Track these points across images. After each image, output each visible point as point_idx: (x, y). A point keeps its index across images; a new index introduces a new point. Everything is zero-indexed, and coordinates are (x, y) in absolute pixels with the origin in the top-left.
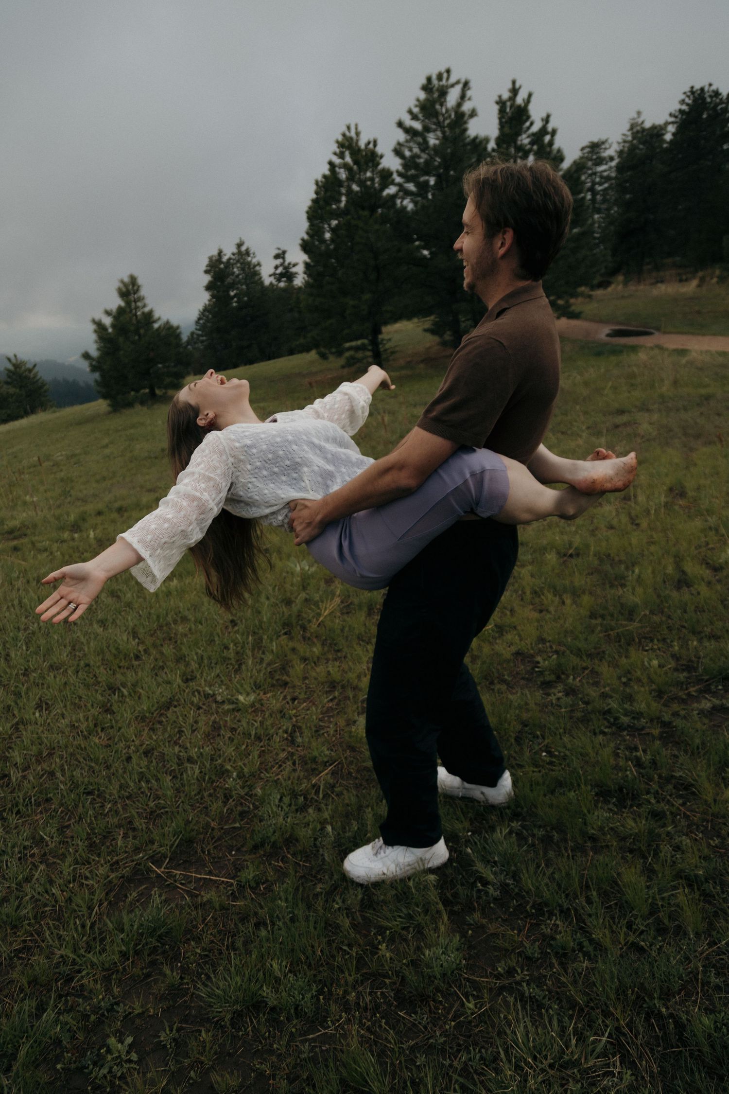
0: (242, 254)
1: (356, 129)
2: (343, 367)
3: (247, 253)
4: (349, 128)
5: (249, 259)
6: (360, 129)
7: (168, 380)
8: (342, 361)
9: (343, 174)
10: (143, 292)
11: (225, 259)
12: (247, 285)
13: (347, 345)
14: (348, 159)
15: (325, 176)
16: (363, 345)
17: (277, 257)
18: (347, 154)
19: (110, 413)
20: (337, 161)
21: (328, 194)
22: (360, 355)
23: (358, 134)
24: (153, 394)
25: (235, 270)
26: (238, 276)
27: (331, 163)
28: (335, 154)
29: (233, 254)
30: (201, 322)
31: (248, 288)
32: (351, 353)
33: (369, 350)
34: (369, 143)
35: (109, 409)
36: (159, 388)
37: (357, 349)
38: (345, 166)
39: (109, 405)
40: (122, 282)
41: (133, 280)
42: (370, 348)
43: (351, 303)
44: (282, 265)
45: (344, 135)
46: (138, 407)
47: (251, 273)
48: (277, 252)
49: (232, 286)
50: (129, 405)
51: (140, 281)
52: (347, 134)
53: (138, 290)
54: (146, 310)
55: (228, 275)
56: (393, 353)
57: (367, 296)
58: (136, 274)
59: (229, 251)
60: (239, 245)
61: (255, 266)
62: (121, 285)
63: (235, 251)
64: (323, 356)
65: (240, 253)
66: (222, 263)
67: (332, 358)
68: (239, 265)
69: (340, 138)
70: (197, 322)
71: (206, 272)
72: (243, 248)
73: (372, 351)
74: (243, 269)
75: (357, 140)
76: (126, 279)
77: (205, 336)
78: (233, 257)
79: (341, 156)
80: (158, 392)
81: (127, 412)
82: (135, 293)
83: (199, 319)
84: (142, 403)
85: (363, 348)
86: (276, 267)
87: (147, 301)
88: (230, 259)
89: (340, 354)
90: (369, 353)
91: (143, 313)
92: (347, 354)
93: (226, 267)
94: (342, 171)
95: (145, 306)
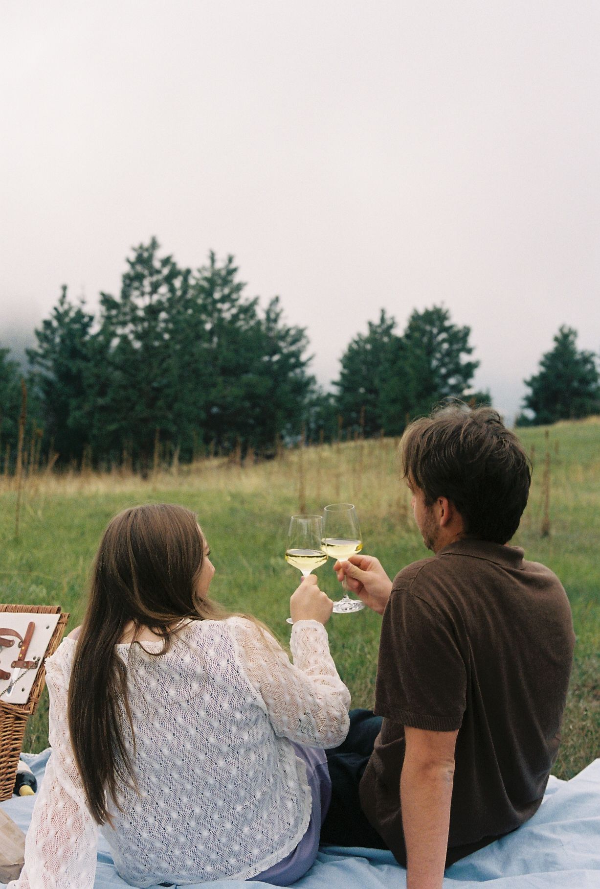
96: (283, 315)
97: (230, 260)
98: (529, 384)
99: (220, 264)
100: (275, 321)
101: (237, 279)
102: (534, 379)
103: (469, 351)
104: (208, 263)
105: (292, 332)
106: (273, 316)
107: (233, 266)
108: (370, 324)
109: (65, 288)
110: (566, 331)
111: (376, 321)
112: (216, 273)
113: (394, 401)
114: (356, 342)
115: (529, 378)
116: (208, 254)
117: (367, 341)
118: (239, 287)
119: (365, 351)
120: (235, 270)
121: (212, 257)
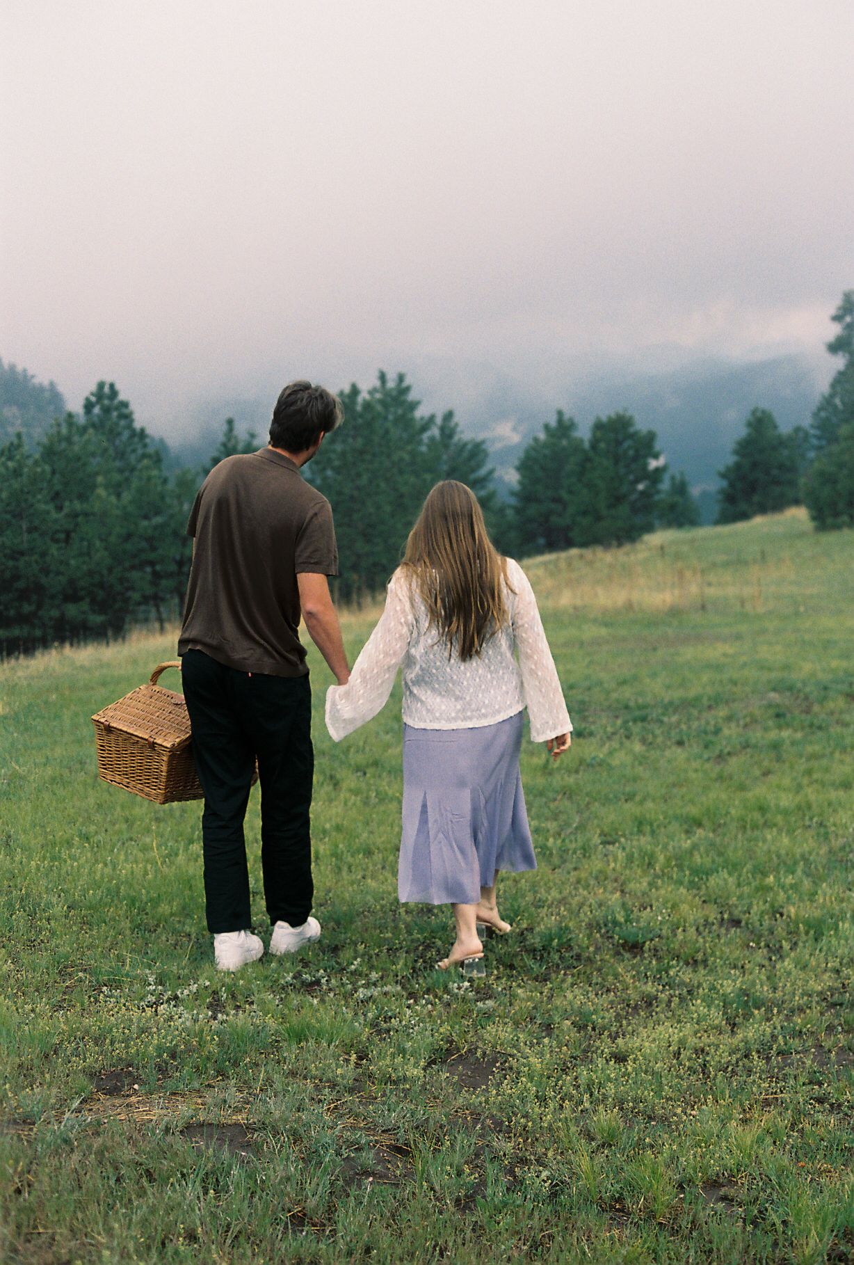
19: (812, 533)
39: (816, 526)
46: (847, 529)
50: (838, 527)
70: (816, 415)
71: (837, 318)
81: (836, 532)
83: (820, 409)
96: (459, 429)
97: (401, 378)
98: (723, 476)
99: (391, 384)
100: (450, 436)
101: (412, 396)
102: (728, 469)
103: (656, 456)
104: (378, 383)
105: (469, 447)
106: (447, 432)
107: (405, 384)
108: (547, 427)
109: (230, 422)
110: (759, 414)
111: (553, 423)
112: (386, 393)
113: (585, 513)
114: (534, 449)
115: (722, 468)
116: (377, 374)
117: (545, 445)
118: (413, 406)
119: (545, 456)
120: (408, 389)
121: (383, 377)
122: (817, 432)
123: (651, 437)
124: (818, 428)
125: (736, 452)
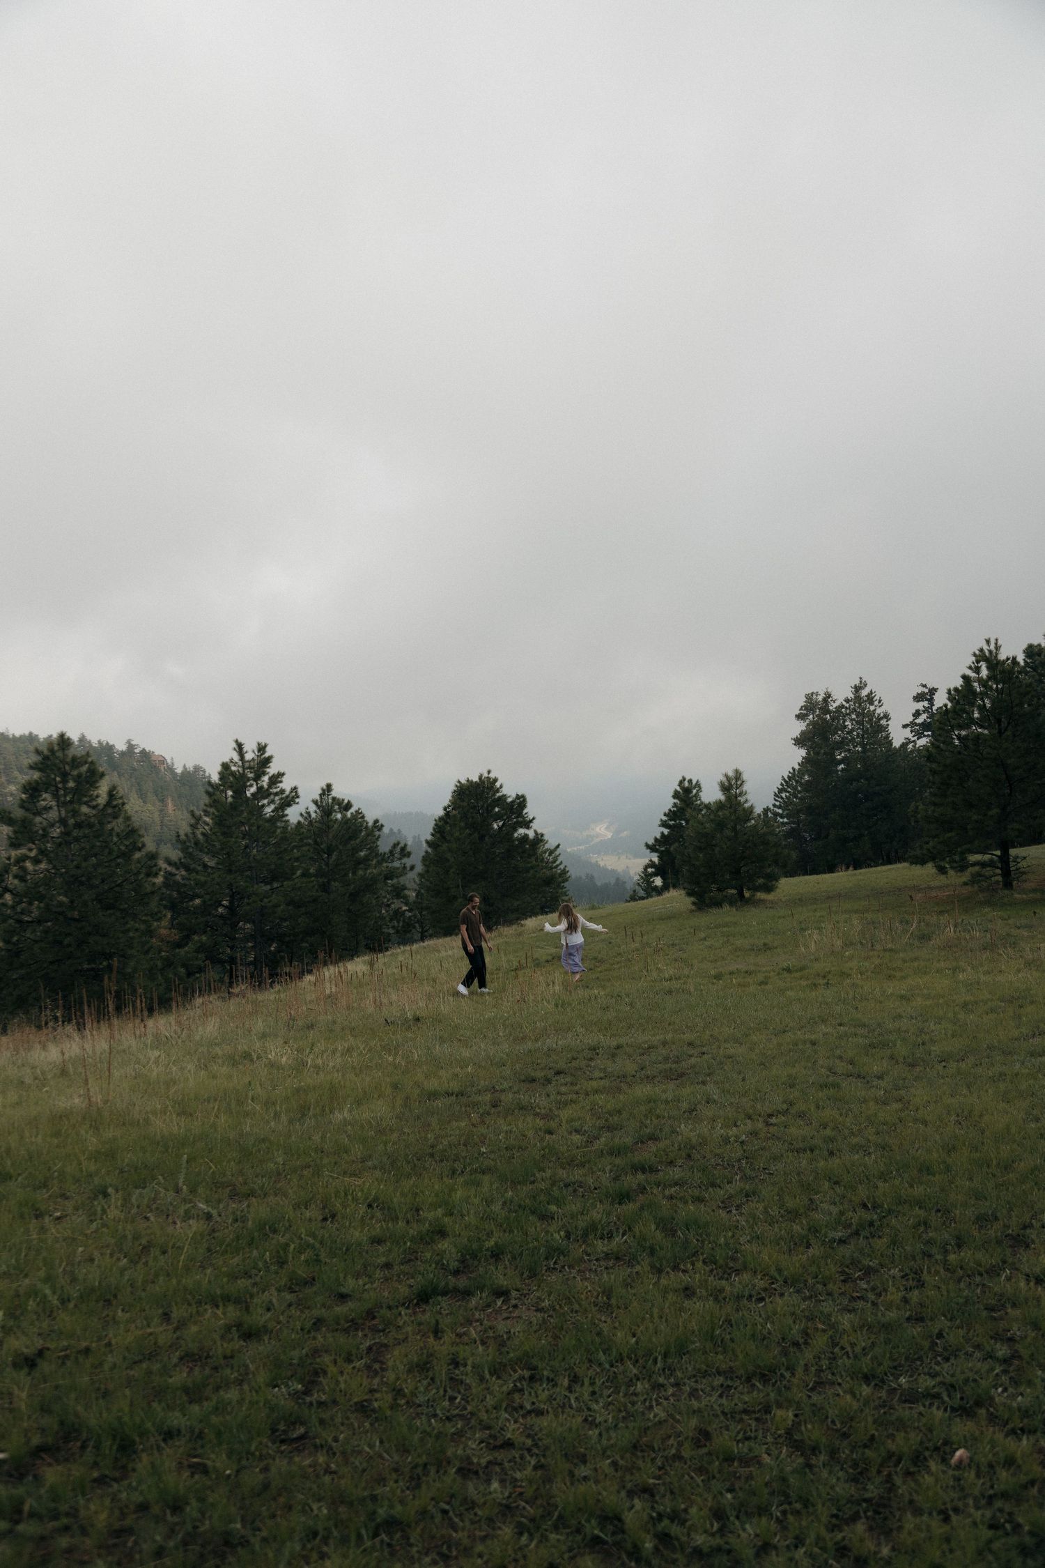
0: (862, 700)
1: (996, 644)
2: (965, 884)
3: (870, 699)
4: (988, 642)
5: (872, 708)
6: (999, 643)
7: (761, 881)
8: (966, 876)
9: (977, 687)
10: (745, 788)
11: (833, 706)
12: (863, 746)
13: (973, 858)
14: (984, 672)
15: (956, 689)
16: (991, 861)
17: (919, 698)
18: (983, 665)
19: (692, 911)
20: (972, 675)
21: (958, 707)
22: (988, 871)
23: (997, 647)
24: (741, 895)
25: (846, 724)
26: (850, 732)
27: (965, 677)
28: (970, 668)
29: (847, 701)
30: (783, 795)
31: (864, 751)
32: (977, 868)
33: (998, 868)
34: (1008, 659)
35: (693, 907)
36: (749, 889)
37: (983, 865)
38: (980, 680)
39: (694, 903)
40: (727, 776)
41: (738, 775)
42: (999, 865)
43: (975, 817)
44: (926, 710)
45: (981, 650)
46: (726, 907)
47: (875, 727)
48: (920, 690)
49: (841, 745)
50: (718, 904)
51: (745, 777)
52: (985, 648)
53: (741, 785)
54: (746, 805)
55: (837, 729)
56: (1024, 873)
57: (995, 811)
58: (741, 769)
59: (841, 694)
60: (857, 689)
61: (880, 719)
62: (724, 779)
63: (851, 696)
64: (942, 870)
65: (858, 699)
66: (829, 712)
67: (951, 872)
68: (854, 716)
69: (977, 652)
70: (776, 795)
72: (864, 693)
73: (1001, 869)
74: (860, 723)
75: (997, 654)
76: (731, 774)
77: (788, 816)
78: (844, 703)
79: (977, 670)
80: (747, 894)
81: (714, 911)
82: (737, 788)
83: (780, 791)
84: (731, 904)
85: (991, 864)
86: (917, 714)
87: (749, 797)
88: (842, 706)
89: (962, 867)
90: (999, 871)
91: (744, 809)
92: (970, 869)
93: (833, 719)
94: (976, 684)
95: (746, 801)
97: (262, 749)
98: (652, 848)
101: (275, 767)
102: (655, 841)
104: (234, 755)
106: (326, 806)
107: (266, 755)
116: (234, 745)
118: (278, 777)
120: (269, 759)
121: (240, 747)
122: (780, 811)
123: (521, 802)
124: (779, 807)
125: (664, 824)
